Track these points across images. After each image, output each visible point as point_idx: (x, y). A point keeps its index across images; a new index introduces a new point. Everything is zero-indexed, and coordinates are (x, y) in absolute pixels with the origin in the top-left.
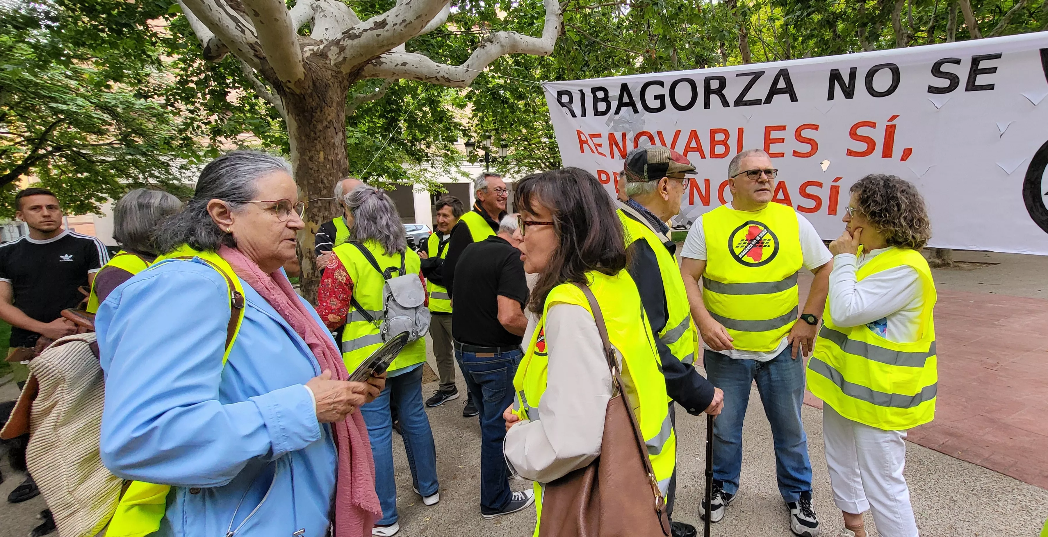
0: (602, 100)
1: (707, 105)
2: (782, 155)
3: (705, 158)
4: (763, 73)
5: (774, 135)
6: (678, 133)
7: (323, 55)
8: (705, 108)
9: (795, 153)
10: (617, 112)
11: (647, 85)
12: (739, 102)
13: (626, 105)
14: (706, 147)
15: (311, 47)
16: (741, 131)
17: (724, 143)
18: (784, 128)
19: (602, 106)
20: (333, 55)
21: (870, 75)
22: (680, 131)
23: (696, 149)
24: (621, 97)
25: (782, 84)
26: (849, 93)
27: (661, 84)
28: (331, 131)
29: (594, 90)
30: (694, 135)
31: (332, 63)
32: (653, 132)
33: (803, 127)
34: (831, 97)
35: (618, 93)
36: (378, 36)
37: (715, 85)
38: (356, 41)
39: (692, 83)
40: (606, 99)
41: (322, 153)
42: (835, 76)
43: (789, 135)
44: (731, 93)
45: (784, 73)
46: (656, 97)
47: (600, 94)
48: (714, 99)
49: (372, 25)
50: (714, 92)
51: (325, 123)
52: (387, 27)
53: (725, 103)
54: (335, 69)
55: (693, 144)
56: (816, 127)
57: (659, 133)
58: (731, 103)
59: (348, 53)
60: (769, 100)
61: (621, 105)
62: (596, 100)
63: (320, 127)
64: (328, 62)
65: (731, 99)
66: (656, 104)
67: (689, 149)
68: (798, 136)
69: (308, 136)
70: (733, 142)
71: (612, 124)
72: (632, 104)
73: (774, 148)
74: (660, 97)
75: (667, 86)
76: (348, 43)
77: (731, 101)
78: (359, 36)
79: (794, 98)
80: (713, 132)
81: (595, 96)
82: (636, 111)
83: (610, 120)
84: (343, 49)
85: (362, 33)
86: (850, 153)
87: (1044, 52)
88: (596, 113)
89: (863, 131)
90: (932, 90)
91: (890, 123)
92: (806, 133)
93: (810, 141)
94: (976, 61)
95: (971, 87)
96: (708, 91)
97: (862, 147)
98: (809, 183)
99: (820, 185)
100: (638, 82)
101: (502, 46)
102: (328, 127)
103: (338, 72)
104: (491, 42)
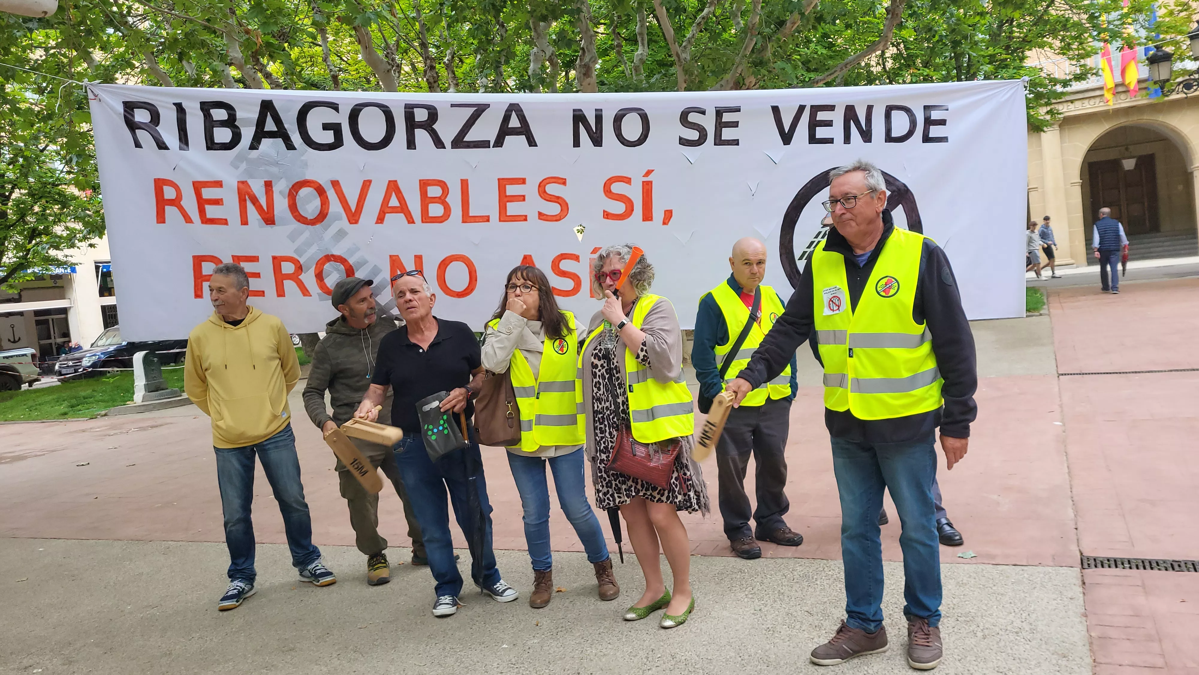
0: (223, 124)
1: (411, 144)
2: (525, 218)
3: (413, 222)
4: (488, 106)
5: (511, 190)
6: (367, 185)
8: (409, 147)
9: (542, 216)
10: (254, 146)
11: (308, 107)
12: (459, 142)
13: (271, 135)
14: (414, 205)
16: (464, 184)
17: (442, 200)
18: (523, 181)
19: (223, 135)
21: (618, 120)
22: (370, 182)
23: (399, 209)
24: (261, 122)
25: (514, 122)
26: (597, 140)
27: (334, 107)
29: (206, 107)
30: (393, 187)
32: (324, 180)
33: (548, 181)
34: (577, 143)
35: (256, 116)
37: (421, 115)
39: (385, 109)
40: (230, 123)
42: (578, 118)
43: (530, 190)
45: (514, 108)
46: (326, 127)
47: (220, 114)
48: (421, 135)
53: (439, 143)
55: (394, 202)
56: (563, 182)
57: (335, 184)
58: (448, 142)
60: (499, 142)
61: (260, 134)
62: (210, 124)
65: (447, 138)
66: (328, 137)
67: (387, 210)
68: (543, 193)
70: (454, 199)
71: (243, 166)
72: (282, 134)
73: (513, 208)
74: (336, 128)
75: (345, 111)
77: (447, 140)
79: (532, 142)
80: (424, 185)
81: (207, 116)
82: (290, 146)
83: (240, 158)
86: (607, 215)
87: (776, 110)
88: (211, 145)
89: (617, 188)
90: (683, 142)
91: (646, 179)
92: (552, 189)
93: (557, 200)
94: (719, 113)
95: (719, 141)
96: (411, 124)
97: (619, 208)
98: (563, 256)
99: (576, 258)
100: (291, 100)
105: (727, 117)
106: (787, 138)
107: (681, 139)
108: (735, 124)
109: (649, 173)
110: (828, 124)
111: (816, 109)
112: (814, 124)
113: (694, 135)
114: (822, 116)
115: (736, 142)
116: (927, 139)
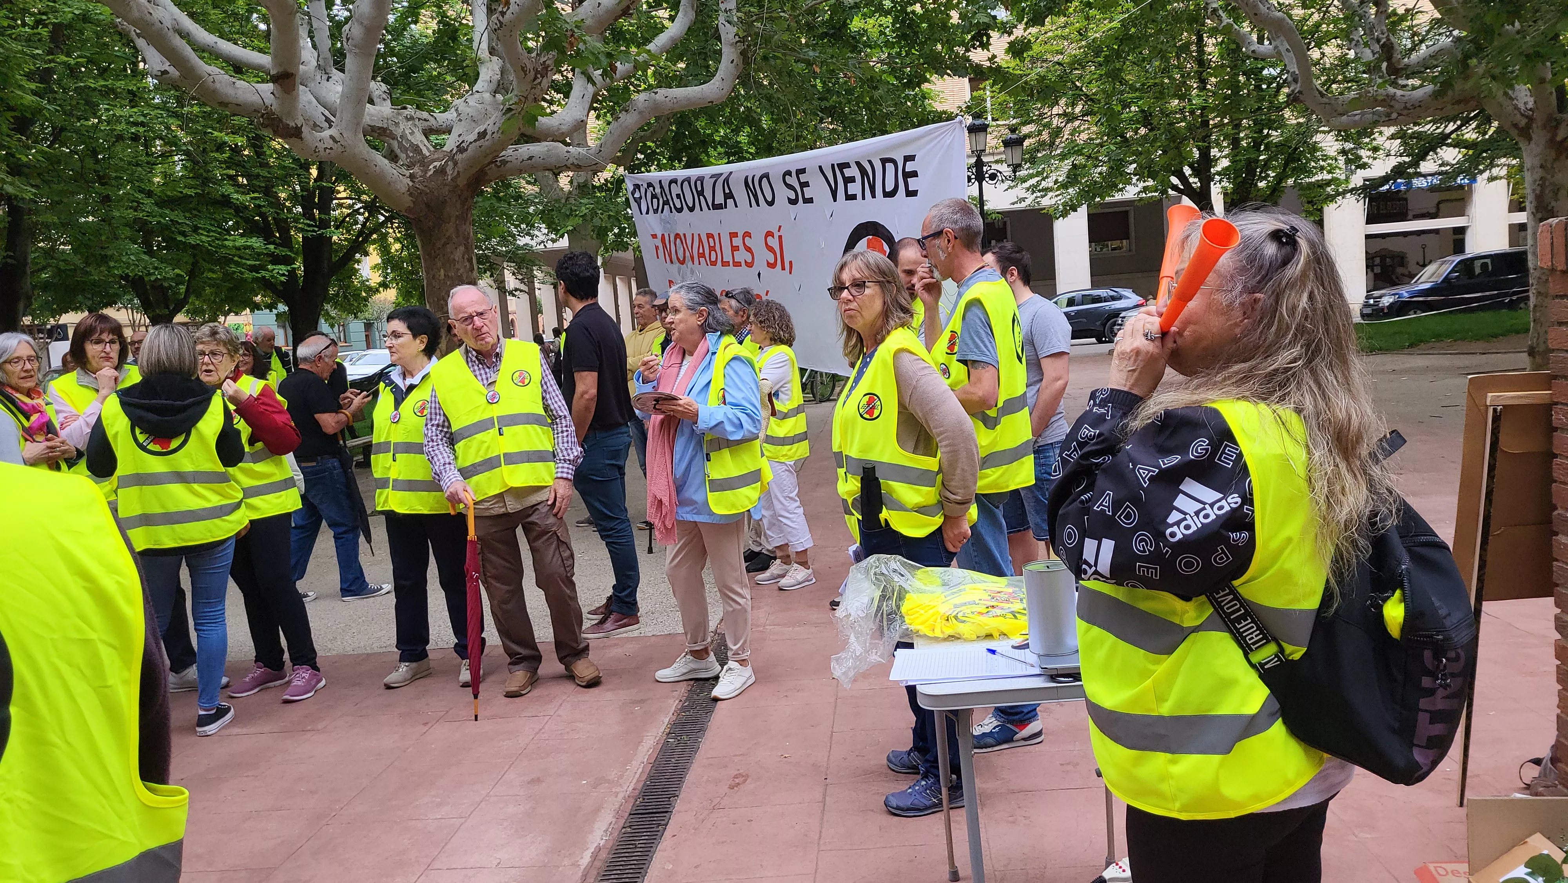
0: (655, 196)
1: (701, 207)
2: (741, 263)
4: (720, 175)
5: (734, 242)
6: (693, 237)
7: (441, 171)
8: (700, 210)
10: (663, 211)
11: (671, 182)
12: (713, 205)
13: (665, 203)
14: (707, 252)
15: (435, 164)
16: (719, 236)
17: (714, 249)
18: (737, 235)
19: (655, 204)
20: (450, 170)
21: (761, 184)
22: (693, 235)
23: (703, 255)
24: (662, 195)
25: (727, 188)
26: (756, 201)
27: (677, 182)
28: (449, 248)
29: (649, 186)
30: (700, 239)
31: (450, 178)
32: (682, 233)
33: (745, 235)
34: (751, 205)
35: (660, 190)
36: (480, 147)
37: (700, 187)
38: (464, 155)
39: (688, 182)
41: (442, 270)
42: (747, 183)
43: (740, 243)
44: (709, 195)
45: (728, 178)
46: (677, 196)
47: (652, 191)
48: (702, 200)
49: (476, 137)
50: (701, 194)
51: (443, 240)
53: (708, 206)
54: (453, 184)
55: (701, 251)
56: (750, 236)
57: (685, 236)
59: (459, 167)
60: (725, 205)
62: (652, 196)
63: (438, 245)
64: (447, 178)
65: (709, 202)
66: (678, 204)
67: (700, 255)
68: (744, 245)
69: (429, 255)
70: (718, 249)
71: (662, 224)
72: (668, 202)
73: (736, 256)
74: (679, 197)
76: (459, 157)
77: (710, 204)
78: (466, 150)
79: (735, 205)
80: (708, 237)
82: (670, 211)
83: (661, 219)
84: (456, 165)
86: (768, 264)
87: (822, 170)
88: (654, 211)
89: (769, 241)
90: (789, 201)
91: (780, 234)
92: (747, 241)
93: (750, 250)
94: (798, 173)
95: (804, 200)
96: (698, 194)
97: (772, 258)
100: (665, 179)
101: (640, 113)
102: (445, 244)
103: (457, 186)
104: (627, 111)
105: (802, 178)
106: (835, 194)
107: (788, 198)
108: (807, 184)
109: (779, 228)
110: (852, 180)
111: (843, 166)
112: (845, 181)
113: (792, 195)
114: (846, 172)
115: (812, 200)
116: (906, 192)
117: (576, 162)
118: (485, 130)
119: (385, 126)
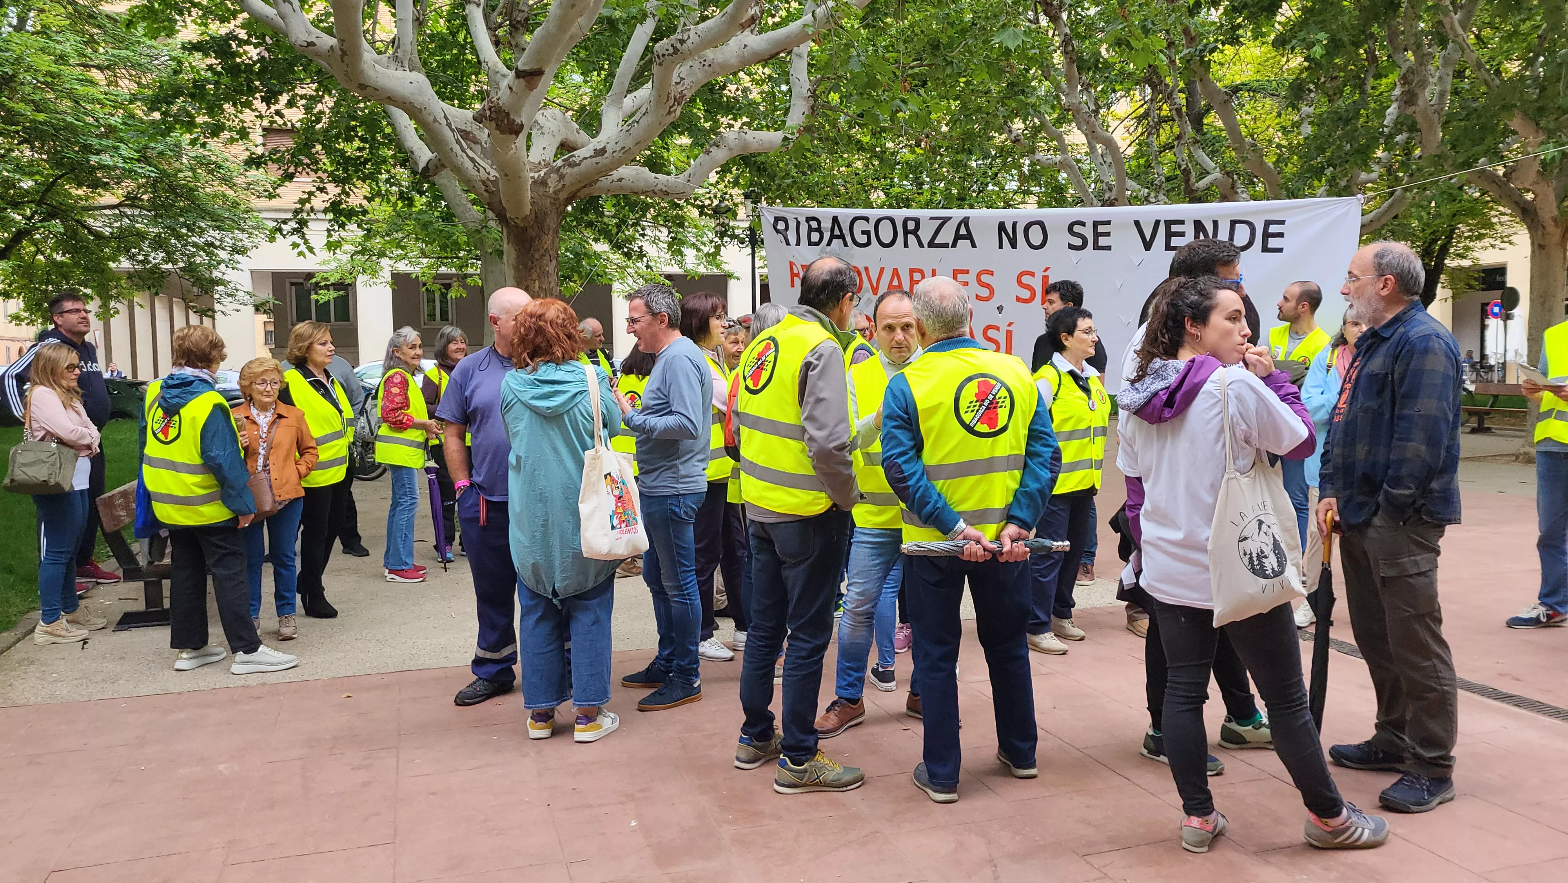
0: (817, 230)
1: (906, 245)
4: (951, 218)
6: (882, 269)
7: (543, 183)
8: (905, 247)
9: (977, 296)
10: (829, 244)
11: (854, 220)
12: (932, 244)
13: (837, 237)
15: (532, 175)
18: (968, 272)
19: (815, 237)
20: (553, 182)
21: (1027, 229)
22: (884, 268)
24: (832, 230)
25: (963, 231)
27: (867, 219)
28: (546, 259)
29: (808, 220)
30: (896, 272)
31: (551, 190)
33: (982, 272)
34: (1001, 247)
35: (830, 225)
36: (596, 163)
37: (911, 225)
38: (576, 169)
39: (892, 221)
40: (819, 230)
41: (537, 282)
42: (1002, 227)
43: (972, 279)
44: (926, 235)
45: (965, 221)
46: (863, 232)
47: (814, 224)
48: (911, 238)
49: (591, 153)
50: (911, 232)
52: (606, 155)
53: (921, 245)
54: (554, 196)
55: (895, 283)
56: (993, 274)
57: (866, 269)
58: (926, 245)
59: (567, 181)
60: (954, 245)
61: (833, 237)
62: (810, 230)
63: (537, 256)
64: (547, 190)
65: (925, 241)
66: (863, 239)
68: (979, 281)
69: (525, 265)
72: (842, 237)
74: (867, 233)
75: (872, 222)
76: (567, 170)
77: (925, 242)
78: (579, 165)
79: (974, 245)
80: (912, 271)
81: (809, 225)
82: (846, 245)
83: (822, 251)
84: (562, 177)
85: (581, 161)
86: (1018, 299)
87: (1137, 223)
88: (811, 243)
89: (1026, 279)
90: (1071, 247)
91: (1045, 274)
92: (985, 278)
93: (987, 286)
94: (1096, 224)
95: (1097, 247)
96: (906, 232)
97: (1026, 294)
98: (990, 327)
99: (998, 329)
100: (847, 216)
101: (730, 149)
102: (544, 255)
103: (558, 199)
104: (718, 146)
105: (1101, 229)
106: (1148, 246)
107: (1069, 244)
108: (1108, 234)
109: (1047, 269)
110: (1182, 234)
111: (1169, 223)
112: (1169, 235)
113: (1078, 242)
114: (1174, 228)
115: (1108, 248)
116: (1265, 249)
117: (664, 189)
118: (605, 147)
119: (469, 129)
